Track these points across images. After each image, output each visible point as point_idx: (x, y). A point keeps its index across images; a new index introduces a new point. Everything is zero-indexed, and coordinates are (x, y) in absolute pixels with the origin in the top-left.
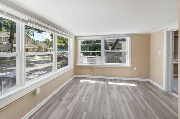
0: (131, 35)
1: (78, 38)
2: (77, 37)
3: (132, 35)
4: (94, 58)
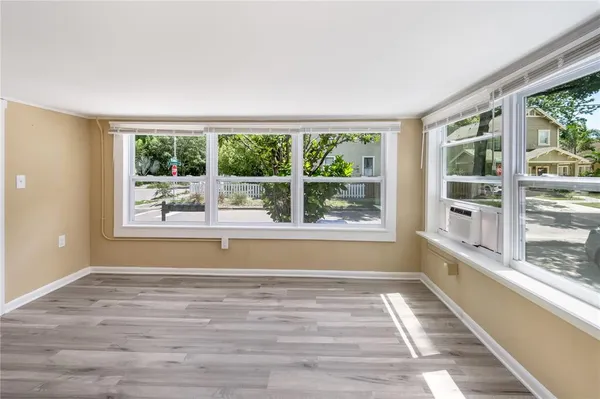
4: (468, 213)
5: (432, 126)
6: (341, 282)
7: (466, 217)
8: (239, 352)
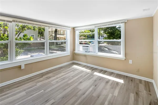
0: (124, 21)
1: (76, 29)
2: (75, 27)
3: (126, 21)
4: (88, 46)
5: (77, 30)
6: (61, 68)
7: (88, 47)
8: (65, 90)
